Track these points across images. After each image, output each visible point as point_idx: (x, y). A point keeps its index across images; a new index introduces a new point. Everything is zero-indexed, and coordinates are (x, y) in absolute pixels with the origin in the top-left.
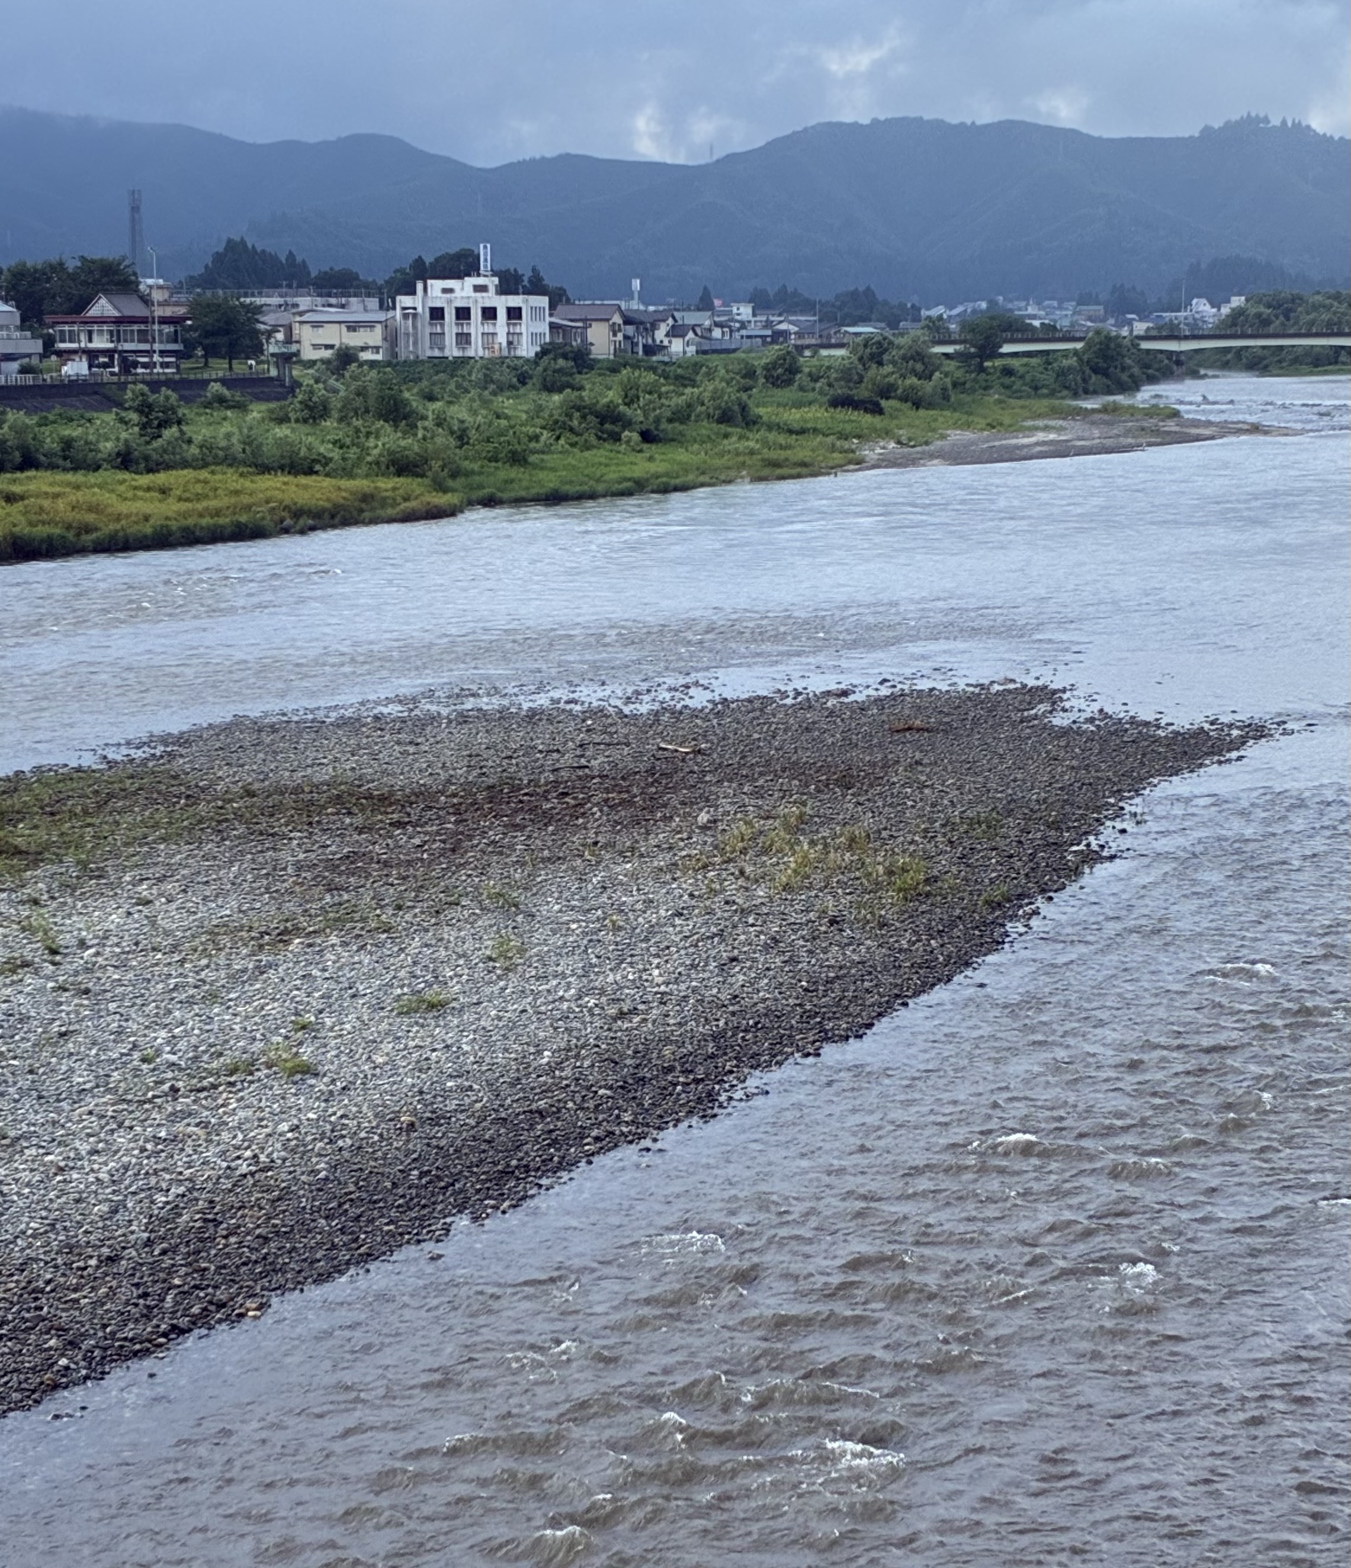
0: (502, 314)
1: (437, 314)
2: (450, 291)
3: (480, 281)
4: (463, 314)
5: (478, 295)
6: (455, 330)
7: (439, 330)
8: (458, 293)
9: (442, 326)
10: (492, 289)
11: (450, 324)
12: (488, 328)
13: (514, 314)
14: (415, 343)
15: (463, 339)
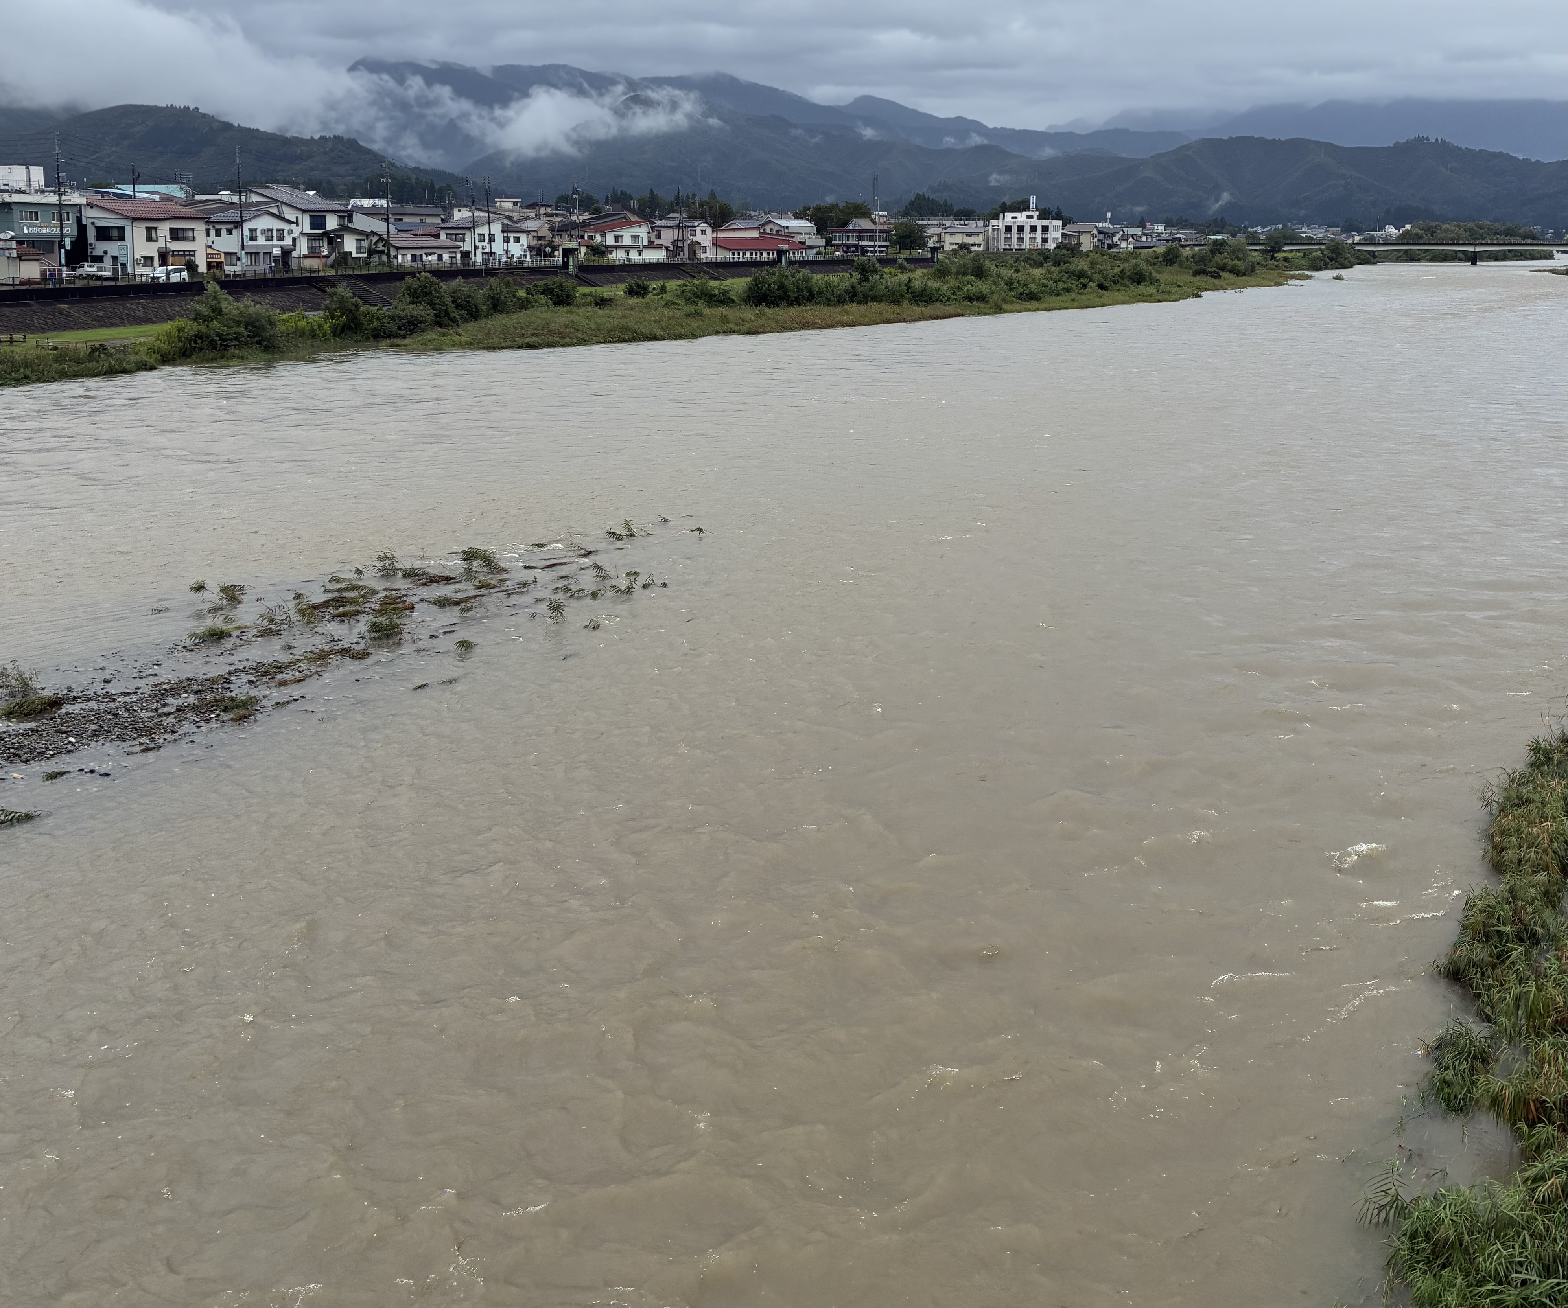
0: (1039, 229)
1: (1009, 229)
2: (1016, 218)
3: (1030, 213)
4: (1021, 229)
5: (1029, 220)
6: (1016, 236)
7: (1009, 236)
8: (1019, 219)
9: (1011, 234)
10: (1035, 217)
11: (1015, 235)
12: (1033, 236)
13: (1045, 229)
14: (998, 242)
15: (1021, 240)
